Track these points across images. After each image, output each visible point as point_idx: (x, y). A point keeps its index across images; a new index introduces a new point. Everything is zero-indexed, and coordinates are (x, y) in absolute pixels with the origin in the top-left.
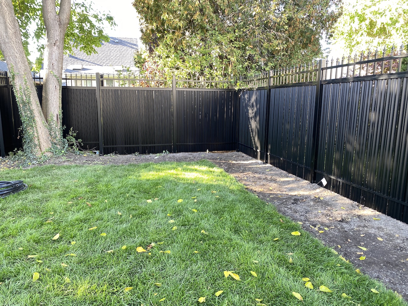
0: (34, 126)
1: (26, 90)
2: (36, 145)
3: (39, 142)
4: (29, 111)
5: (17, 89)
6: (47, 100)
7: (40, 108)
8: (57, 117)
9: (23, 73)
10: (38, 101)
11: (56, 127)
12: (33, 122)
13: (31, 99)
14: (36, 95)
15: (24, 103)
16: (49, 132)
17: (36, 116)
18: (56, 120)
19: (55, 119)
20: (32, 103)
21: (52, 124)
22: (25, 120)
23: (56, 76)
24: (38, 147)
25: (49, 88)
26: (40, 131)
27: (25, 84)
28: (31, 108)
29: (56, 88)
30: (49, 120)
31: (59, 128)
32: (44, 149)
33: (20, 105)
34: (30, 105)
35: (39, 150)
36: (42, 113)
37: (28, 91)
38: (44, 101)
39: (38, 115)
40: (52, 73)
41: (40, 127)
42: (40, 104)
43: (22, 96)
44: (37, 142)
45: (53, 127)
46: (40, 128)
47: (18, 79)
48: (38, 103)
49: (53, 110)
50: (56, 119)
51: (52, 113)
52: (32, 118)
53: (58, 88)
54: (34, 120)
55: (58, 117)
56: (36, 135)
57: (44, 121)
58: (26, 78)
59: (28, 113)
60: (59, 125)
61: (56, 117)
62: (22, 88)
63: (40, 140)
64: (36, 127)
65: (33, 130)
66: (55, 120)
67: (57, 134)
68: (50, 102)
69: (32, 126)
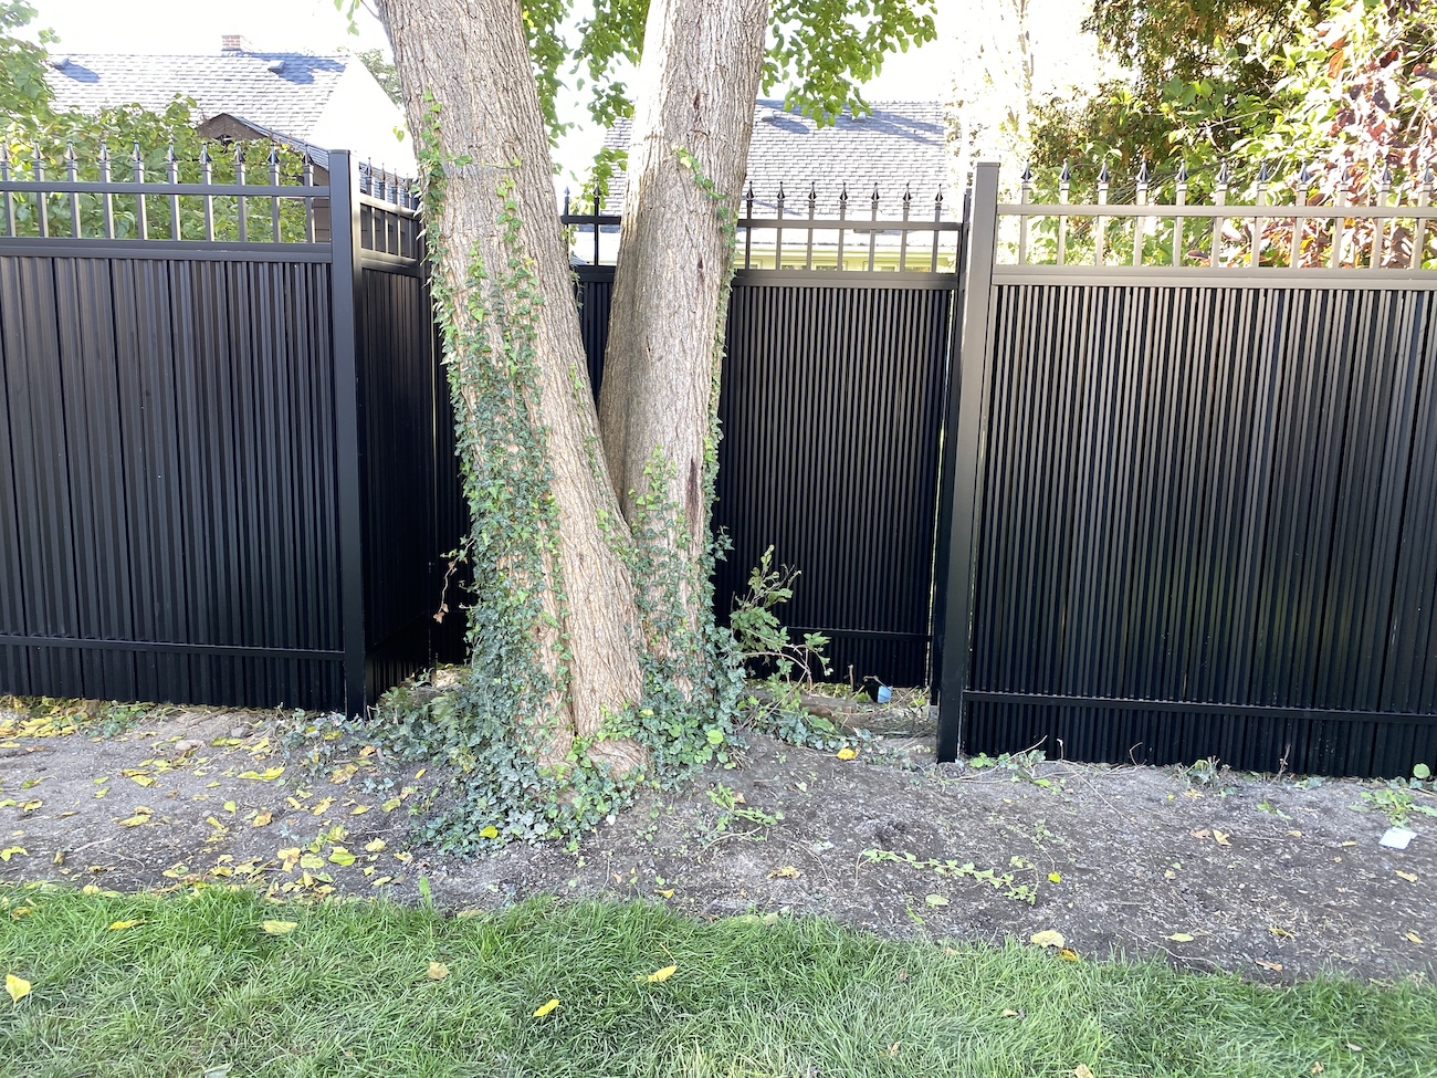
0: (540, 544)
1: (511, 286)
2: (541, 684)
3: (566, 662)
4: (517, 435)
5: (450, 279)
6: (638, 358)
7: (591, 421)
8: (692, 480)
9: (500, 163)
10: (584, 366)
11: (683, 555)
12: (537, 514)
13: (541, 349)
14: (572, 324)
15: (490, 379)
16: (635, 590)
17: (559, 472)
18: (683, 506)
19: (677, 492)
20: (541, 381)
21: (657, 526)
22: (488, 504)
23: (707, 186)
24: (556, 701)
25: (658, 277)
26: (576, 582)
27: (509, 241)
28: (534, 415)
29: (701, 277)
30: (640, 501)
31: (696, 553)
32: (592, 716)
33: (467, 397)
34: (527, 393)
35: (564, 717)
36: (598, 453)
37: (523, 296)
38: (614, 369)
39: (574, 465)
40: (685, 161)
41: (581, 557)
42: (590, 390)
43: (480, 330)
44: (549, 665)
45: (660, 552)
46: (578, 563)
47: (462, 206)
48: (583, 383)
49: (671, 434)
50: (683, 493)
51: (664, 453)
52: (535, 492)
53: (714, 274)
54: (544, 506)
55: (699, 482)
56: (550, 611)
57: (608, 509)
58: (519, 198)
59: (515, 450)
60: (699, 538)
61: (684, 482)
62: (486, 268)
63: (573, 650)
64: (555, 557)
65: (533, 576)
66: (676, 506)
67: (684, 601)
68: (656, 371)
69: (530, 547)
